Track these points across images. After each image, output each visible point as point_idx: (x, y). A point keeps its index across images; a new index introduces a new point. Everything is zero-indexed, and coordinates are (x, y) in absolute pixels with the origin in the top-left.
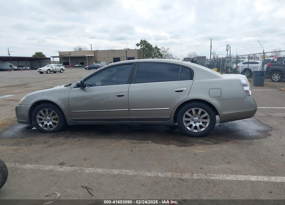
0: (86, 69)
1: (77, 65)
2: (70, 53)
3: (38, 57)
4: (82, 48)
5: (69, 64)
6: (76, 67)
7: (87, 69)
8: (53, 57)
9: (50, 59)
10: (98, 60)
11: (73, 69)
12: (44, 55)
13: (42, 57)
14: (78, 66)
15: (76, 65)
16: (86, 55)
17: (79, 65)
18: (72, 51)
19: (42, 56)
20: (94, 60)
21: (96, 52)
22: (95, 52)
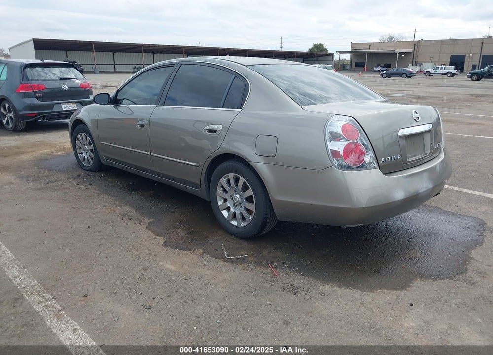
0: (382, 75)
1: (377, 69)
2: (370, 45)
3: (316, 52)
4: (397, 36)
5: (364, 66)
6: (375, 71)
7: (384, 76)
8: (341, 53)
9: (332, 55)
10: (419, 59)
11: (362, 75)
12: (326, 49)
13: (322, 53)
14: (379, 69)
15: (375, 69)
16: (396, 51)
17: (381, 68)
18: (373, 43)
19: (322, 51)
20: (412, 59)
21: (417, 45)
22: (415, 45)
